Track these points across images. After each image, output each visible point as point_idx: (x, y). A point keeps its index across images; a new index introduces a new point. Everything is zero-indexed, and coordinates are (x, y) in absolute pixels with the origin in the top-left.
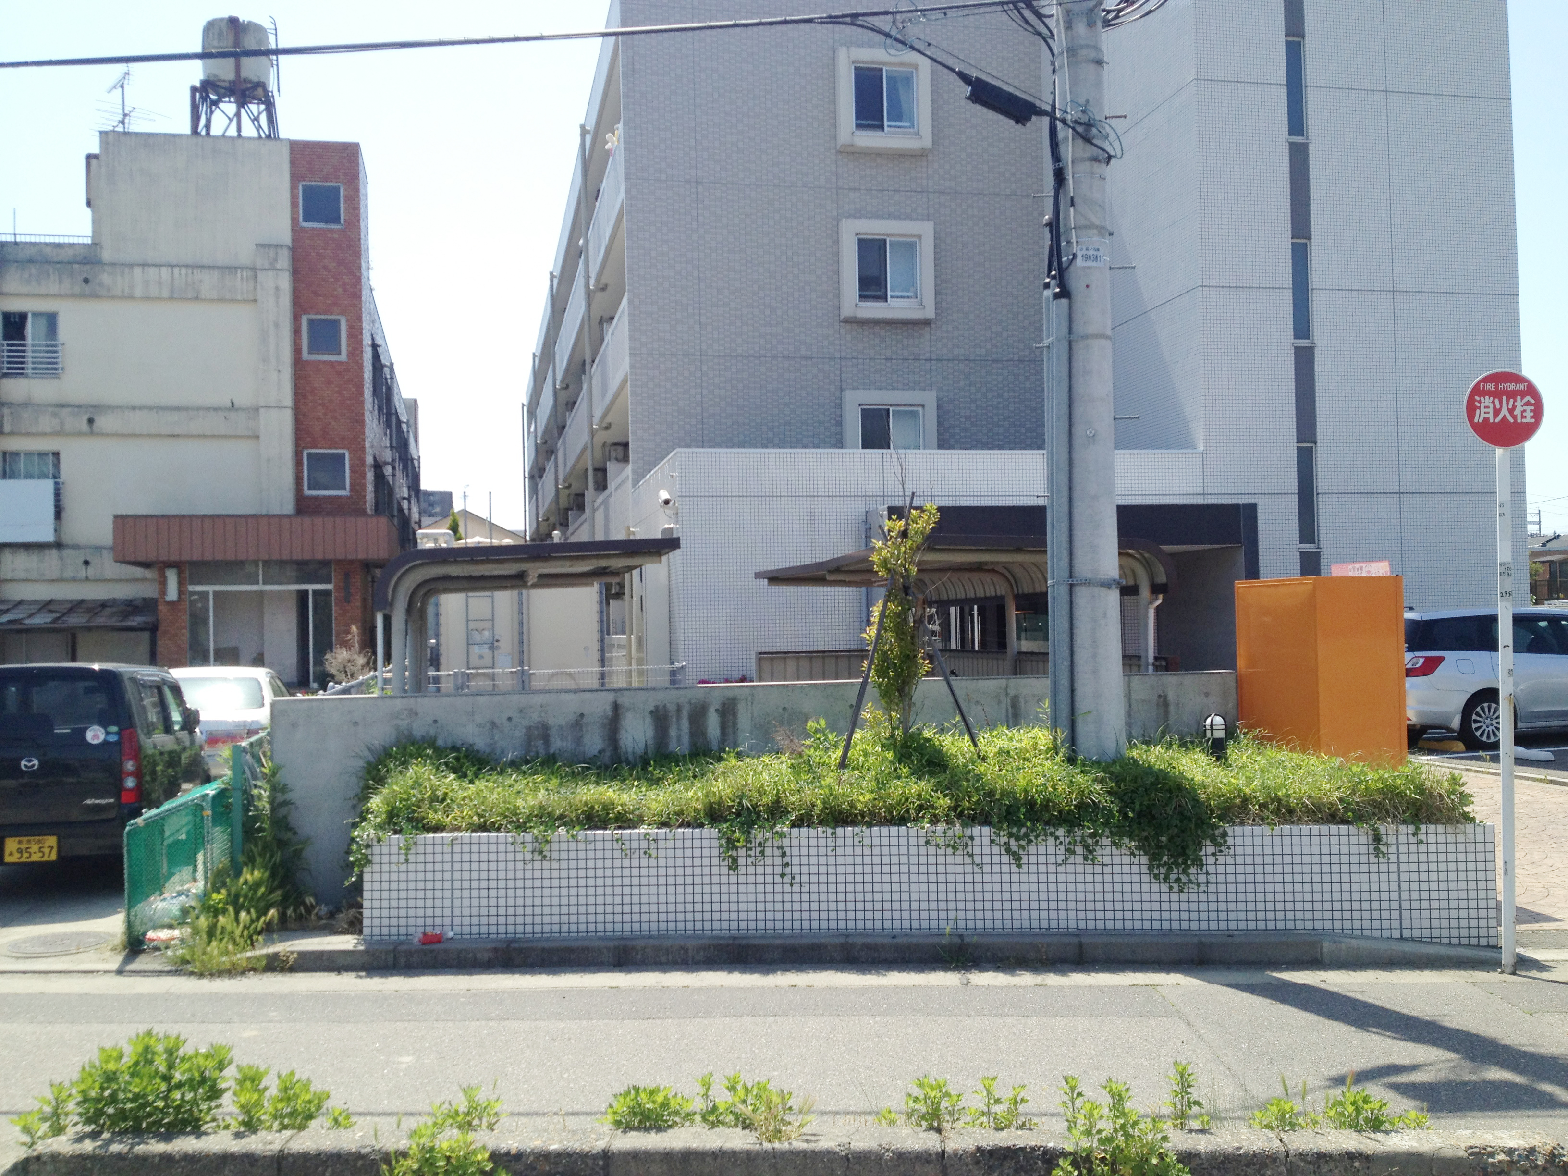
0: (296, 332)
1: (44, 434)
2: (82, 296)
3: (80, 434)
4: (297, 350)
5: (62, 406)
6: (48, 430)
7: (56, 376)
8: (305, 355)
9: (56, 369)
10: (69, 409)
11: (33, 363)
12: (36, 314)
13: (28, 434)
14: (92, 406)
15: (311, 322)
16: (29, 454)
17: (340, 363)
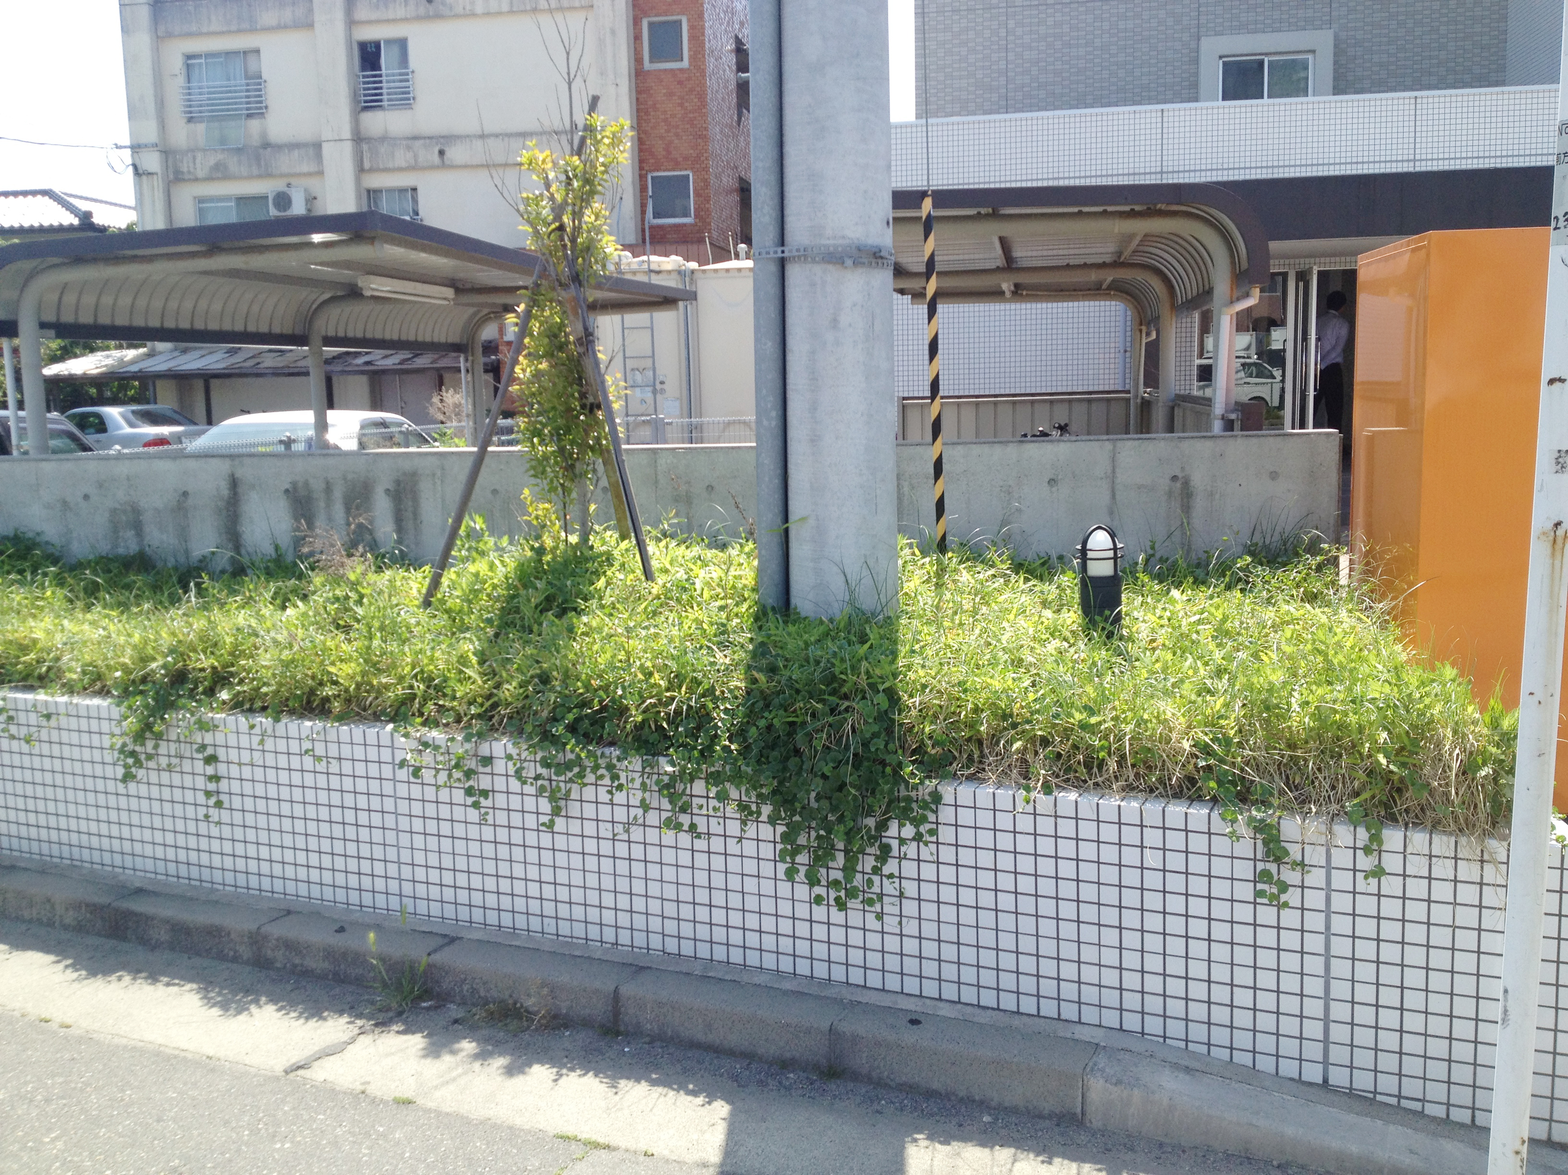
0: (637, 38)
1: (400, 169)
2: (427, 18)
3: (432, 167)
4: (638, 59)
5: (415, 138)
6: (404, 164)
7: (409, 107)
8: (647, 65)
9: (409, 99)
10: (421, 142)
11: (388, 94)
12: (388, 42)
13: (386, 170)
14: (443, 137)
15: (651, 25)
16: (390, 190)
17: (681, 70)
